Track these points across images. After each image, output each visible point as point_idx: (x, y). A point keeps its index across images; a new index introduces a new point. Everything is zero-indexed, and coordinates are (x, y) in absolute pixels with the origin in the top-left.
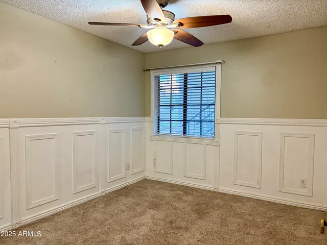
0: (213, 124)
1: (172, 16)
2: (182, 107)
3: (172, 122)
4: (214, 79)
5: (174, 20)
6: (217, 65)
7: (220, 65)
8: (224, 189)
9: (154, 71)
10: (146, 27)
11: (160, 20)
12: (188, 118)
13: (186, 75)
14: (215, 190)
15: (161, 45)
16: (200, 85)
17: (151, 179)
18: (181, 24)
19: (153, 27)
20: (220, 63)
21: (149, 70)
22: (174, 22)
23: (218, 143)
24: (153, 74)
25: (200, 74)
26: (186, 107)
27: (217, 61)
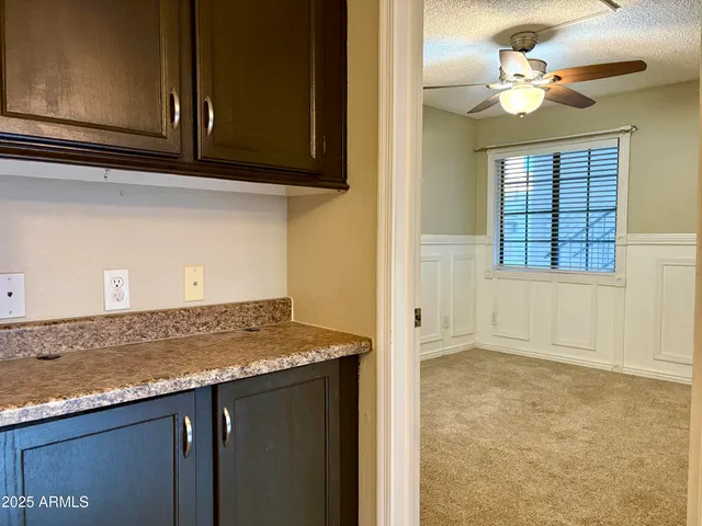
0: (612, 245)
1: (541, 66)
2: (550, 215)
3: (529, 244)
4: (616, 161)
5: (545, 73)
6: (620, 135)
7: (628, 134)
8: (632, 367)
9: (493, 151)
10: (498, 86)
11: (523, 76)
12: (561, 236)
13: (557, 157)
14: (615, 370)
15: (523, 114)
16: (586, 174)
17: (488, 348)
18: (558, 78)
19: (511, 84)
20: (627, 131)
21: (486, 150)
22: (545, 76)
23: (623, 282)
24: (492, 156)
25: (587, 154)
26: (557, 216)
27: (622, 128)
